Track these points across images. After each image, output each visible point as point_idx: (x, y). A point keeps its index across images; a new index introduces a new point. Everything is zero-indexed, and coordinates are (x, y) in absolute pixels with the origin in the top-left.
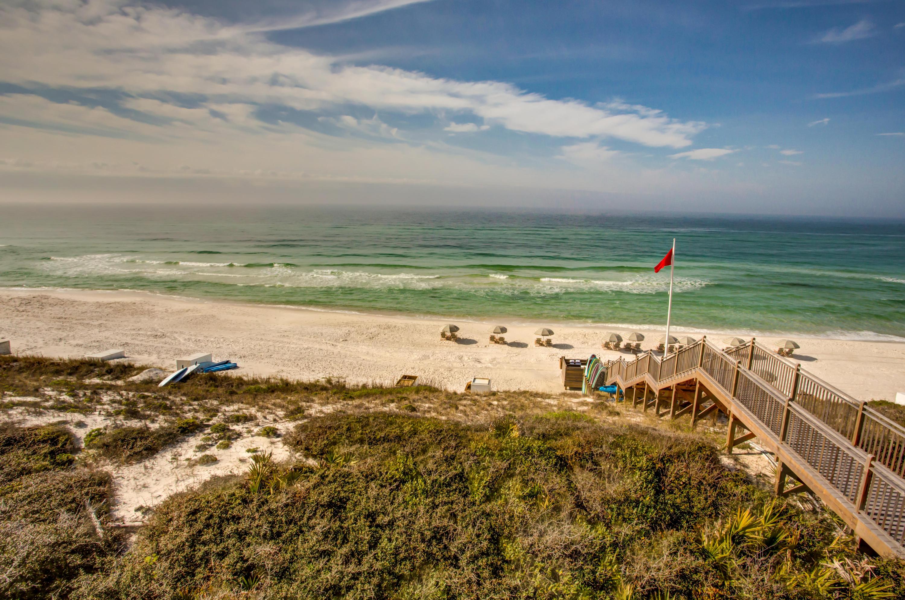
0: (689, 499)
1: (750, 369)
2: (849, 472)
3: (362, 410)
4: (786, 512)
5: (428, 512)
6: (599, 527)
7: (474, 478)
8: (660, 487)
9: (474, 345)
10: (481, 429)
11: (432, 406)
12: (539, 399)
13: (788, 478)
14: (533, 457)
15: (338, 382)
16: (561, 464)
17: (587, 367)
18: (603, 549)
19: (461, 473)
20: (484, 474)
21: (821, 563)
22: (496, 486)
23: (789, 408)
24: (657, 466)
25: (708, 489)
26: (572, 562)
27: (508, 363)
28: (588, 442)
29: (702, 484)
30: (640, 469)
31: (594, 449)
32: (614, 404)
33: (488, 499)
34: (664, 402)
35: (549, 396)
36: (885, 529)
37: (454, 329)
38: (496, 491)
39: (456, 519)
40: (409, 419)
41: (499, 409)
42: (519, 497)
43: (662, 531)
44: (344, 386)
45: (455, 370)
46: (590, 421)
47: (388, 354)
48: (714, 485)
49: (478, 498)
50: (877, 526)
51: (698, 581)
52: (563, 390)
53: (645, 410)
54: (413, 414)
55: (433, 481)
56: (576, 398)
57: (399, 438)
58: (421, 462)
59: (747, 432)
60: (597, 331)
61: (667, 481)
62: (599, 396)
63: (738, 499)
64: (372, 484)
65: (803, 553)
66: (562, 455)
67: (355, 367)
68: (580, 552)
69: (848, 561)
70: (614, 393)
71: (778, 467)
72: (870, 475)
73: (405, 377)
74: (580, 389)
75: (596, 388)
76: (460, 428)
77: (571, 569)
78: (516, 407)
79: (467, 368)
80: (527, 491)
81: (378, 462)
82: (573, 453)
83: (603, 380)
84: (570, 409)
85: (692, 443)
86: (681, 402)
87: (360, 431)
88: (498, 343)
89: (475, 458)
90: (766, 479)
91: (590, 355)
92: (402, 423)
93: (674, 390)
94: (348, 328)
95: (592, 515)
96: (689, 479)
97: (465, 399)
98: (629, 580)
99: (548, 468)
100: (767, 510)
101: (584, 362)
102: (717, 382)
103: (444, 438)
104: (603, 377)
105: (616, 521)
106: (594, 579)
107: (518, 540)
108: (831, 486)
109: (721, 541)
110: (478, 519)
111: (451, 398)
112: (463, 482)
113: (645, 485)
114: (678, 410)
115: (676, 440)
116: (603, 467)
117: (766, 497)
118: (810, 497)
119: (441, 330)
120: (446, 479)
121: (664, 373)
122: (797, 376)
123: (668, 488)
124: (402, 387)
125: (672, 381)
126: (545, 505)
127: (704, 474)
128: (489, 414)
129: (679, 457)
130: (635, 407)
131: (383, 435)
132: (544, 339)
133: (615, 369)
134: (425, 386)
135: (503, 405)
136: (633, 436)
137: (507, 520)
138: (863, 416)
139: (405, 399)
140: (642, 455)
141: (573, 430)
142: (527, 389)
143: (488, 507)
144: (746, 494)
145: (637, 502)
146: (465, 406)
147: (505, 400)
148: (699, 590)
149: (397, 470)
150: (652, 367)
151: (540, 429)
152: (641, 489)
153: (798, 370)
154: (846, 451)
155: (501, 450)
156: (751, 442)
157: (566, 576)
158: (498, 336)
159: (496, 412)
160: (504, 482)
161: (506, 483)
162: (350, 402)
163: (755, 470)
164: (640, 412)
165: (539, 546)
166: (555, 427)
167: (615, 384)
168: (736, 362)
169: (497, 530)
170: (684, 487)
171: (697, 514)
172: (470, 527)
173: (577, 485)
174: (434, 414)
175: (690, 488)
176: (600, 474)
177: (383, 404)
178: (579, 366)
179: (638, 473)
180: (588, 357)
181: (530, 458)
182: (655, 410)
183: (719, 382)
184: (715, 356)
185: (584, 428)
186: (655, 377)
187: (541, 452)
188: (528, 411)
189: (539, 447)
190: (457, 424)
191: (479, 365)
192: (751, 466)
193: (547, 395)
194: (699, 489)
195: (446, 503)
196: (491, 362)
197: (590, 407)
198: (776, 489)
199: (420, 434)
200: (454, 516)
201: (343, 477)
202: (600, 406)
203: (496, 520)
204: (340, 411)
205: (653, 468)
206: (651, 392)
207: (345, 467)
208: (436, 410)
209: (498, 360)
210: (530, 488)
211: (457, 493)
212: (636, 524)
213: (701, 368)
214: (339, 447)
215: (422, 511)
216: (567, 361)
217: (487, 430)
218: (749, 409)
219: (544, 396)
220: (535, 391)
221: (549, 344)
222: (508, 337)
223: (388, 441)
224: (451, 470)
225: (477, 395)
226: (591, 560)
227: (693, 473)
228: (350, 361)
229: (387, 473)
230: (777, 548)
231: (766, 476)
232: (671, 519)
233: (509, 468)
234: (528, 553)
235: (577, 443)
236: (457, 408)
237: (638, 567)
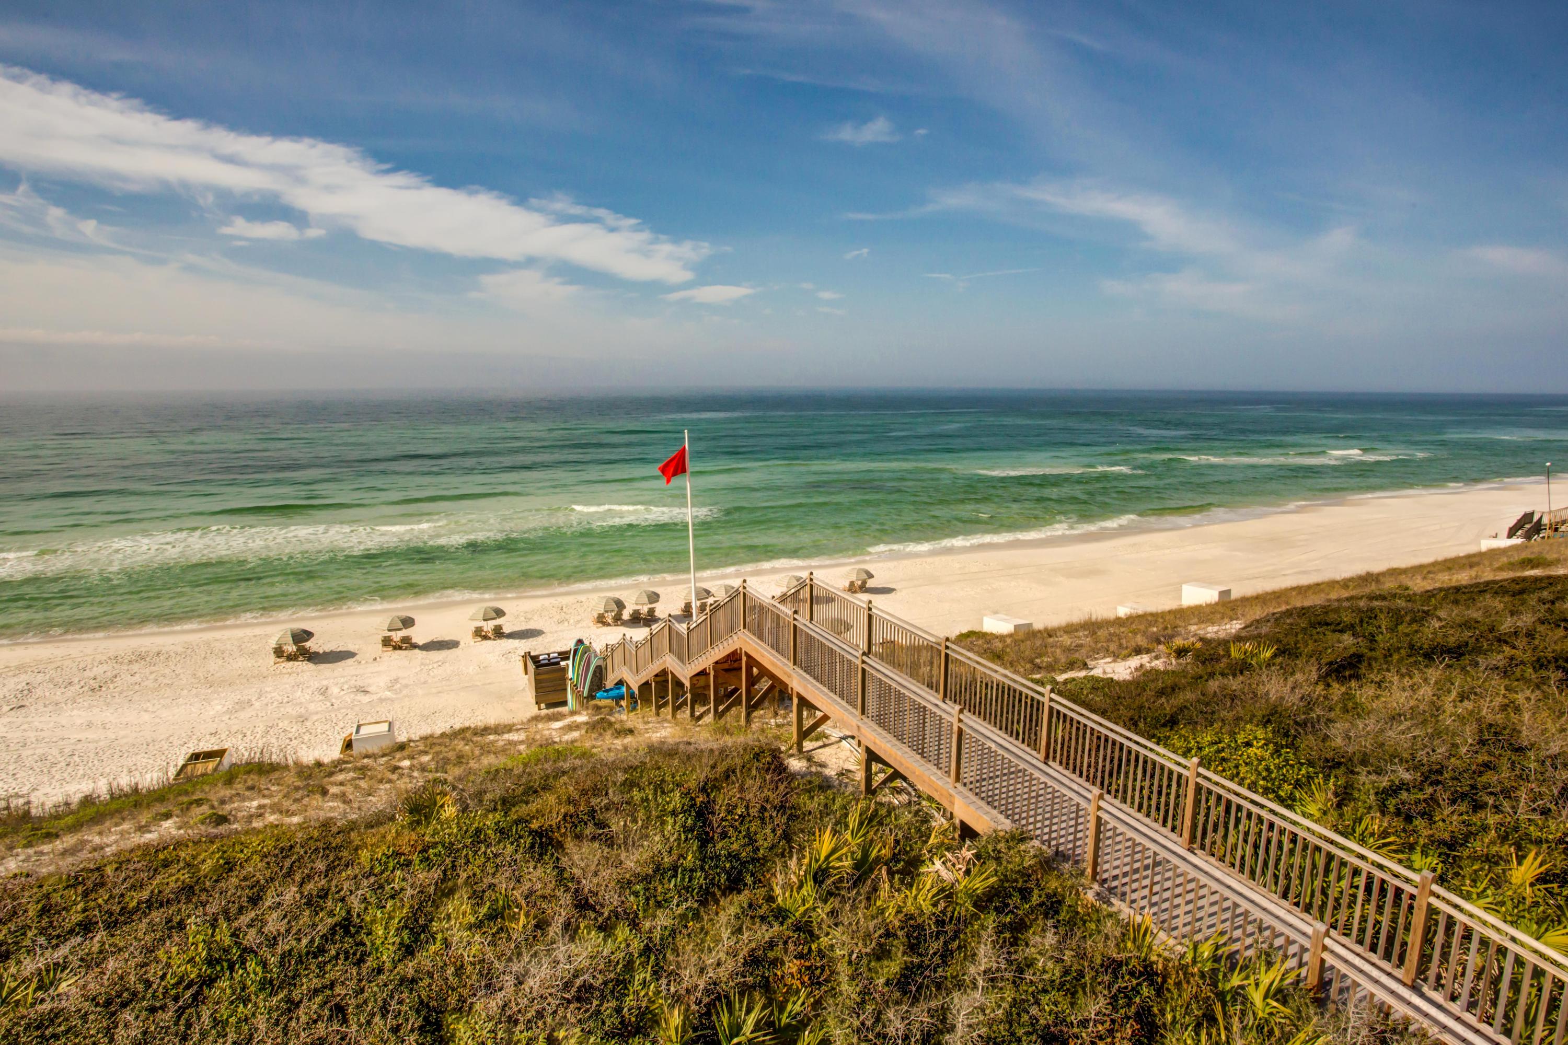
0: (750, 839)
1: (811, 619)
2: (939, 736)
3: (85, 854)
4: (875, 814)
5: (277, 1023)
6: (618, 932)
7: (374, 921)
8: (707, 833)
9: (350, 661)
10: (377, 821)
11: (266, 801)
12: (492, 737)
13: (875, 767)
14: (489, 846)
15: (8, 808)
16: (541, 843)
17: (570, 662)
18: (629, 966)
19: (345, 919)
20: (395, 904)
21: (923, 869)
22: (422, 921)
23: (864, 666)
24: (699, 800)
25: (774, 814)
26: (579, 1009)
27: (425, 683)
28: (584, 792)
29: (765, 809)
30: (674, 813)
31: (594, 801)
32: (624, 717)
33: (408, 951)
34: (699, 697)
35: (509, 728)
36: (983, 799)
37: (302, 636)
38: (424, 931)
39: (344, 1015)
40: (212, 842)
41: (416, 774)
42: (470, 927)
43: (717, 902)
44: (27, 813)
45: (315, 718)
46: (585, 755)
47: (146, 717)
48: (782, 807)
49: (387, 956)
50: (974, 798)
51: (776, 959)
52: (534, 710)
53: (674, 716)
54: (223, 829)
55: (283, 956)
56: (557, 720)
57: (188, 891)
58: (250, 926)
59: (819, 714)
60: (582, 598)
61: (715, 820)
62: (598, 708)
63: (816, 818)
64: (127, 1015)
65: (901, 865)
66: (540, 827)
67: (54, 764)
68: (591, 986)
69: (949, 855)
70: (622, 698)
71: (862, 755)
72: (960, 732)
73: (196, 757)
74: (564, 703)
75: (591, 697)
76: (334, 829)
77: (580, 1021)
78: (447, 761)
79: (339, 709)
80: (484, 910)
81: (139, 960)
82: (560, 817)
83: (601, 680)
84: (550, 743)
85: (745, 750)
86: (726, 689)
87: (80, 907)
88: (400, 648)
89: (372, 879)
90: (850, 775)
91: (574, 641)
92: (194, 857)
93: (712, 673)
94: (24, 678)
95: (606, 914)
96: (747, 807)
97: (341, 770)
98: (677, 999)
99: (518, 856)
100: (853, 820)
101: (564, 656)
102: (769, 648)
103: (298, 860)
104: (600, 673)
105: (645, 911)
106: (622, 1022)
107: (477, 1007)
108: (922, 761)
109: (800, 887)
110: (392, 997)
111: (310, 777)
112: (352, 936)
113: (683, 837)
114: (722, 703)
115: (722, 751)
116: (614, 828)
117: (849, 803)
118: (905, 784)
119: (273, 643)
120: (312, 941)
121: (694, 648)
122: (870, 617)
123: (719, 830)
124: (189, 779)
125: (707, 660)
126: (521, 924)
127: (767, 793)
128: (395, 788)
129: (728, 777)
130: (658, 714)
131: (145, 895)
132: (489, 626)
133: (618, 656)
134: (248, 764)
135: (421, 764)
136: (657, 762)
137: (451, 978)
138: (947, 655)
139: (199, 802)
140: (673, 790)
141: (556, 777)
142: (467, 725)
143: (409, 968)
144: (826, 805)
145: (675, 868)
146: (341, 784)
147: (426, 753)
148: (779, 973)
149: (191, 960)
150: (674, 642)
151: (495, 791)
152: (679, 844)
153: (870, 609)
154: (934, 709)
155: (425, 850)
156: (825, 728)
157: (572, 1036)
158: (397, 636)
159: (407, 780)
160: (438, 907)
161: (442, 908)
162: (46, 848)
163: (835, 767)
164: (666, 720)
165: (517, 1004)
166: (524, 780)
167: (620, 683)
168: (790, 612)
169: (433, 1003)
170: (741, 823)
171: (764, 858)
172: (377, 1019)
173: (575, 870)
174: (272, 818)
175: (750, 821)
176: (610, 842)
177: (142, 829)
178: (558, 663)
179: (670, 820)
180: (570, 645)
181: (483, 849)
182: (688, 712)
183: (772, 647)
184: (762, 609)
185: (574, 769)
186: (681, 658)
187: (502, 831)
188: (473, 764)
189: (497, 823)
190: (326, 825)
191: (366, 699)
192: (829, 763)
193: (505, 726)
194: (762, 819)
195: (316, 992)
196: (389, 688)
197: (583, 732)
198: (863, 787)
199: (242, 867)
200: (340, 1011)
201: (38, 1028)
202: (599, 726)
203: (430, 985)
204: (15, 876)
205: (692, 806)
206: (679, 684)
207: (43, 1000)
208: (277, 809)
209: (404, 682)
210: (488, 904)
211: (340, 962)
212: (678, 906)
213: (746, 631)
214: (19, 962)
215: (262, 1026)
216: (535, 660)
217: (392, 818)
218: (816, 678)
219: (498, 730)
220: (481, 725)
221: (499, 633)
222: (419, 635)
223: (161, 905)
224: (321, 920)
225: (367, 756)
226: (612, 992)
227: (751, 795)
228: (39, 751)
229: (163, 977)
230: (871, 870)
231: (850, 771)
232: (728, 879)
233: (444, 879)
234: (500, 1023)
235: (564, 798)
236: (324, 792)
237: (688, 975)
